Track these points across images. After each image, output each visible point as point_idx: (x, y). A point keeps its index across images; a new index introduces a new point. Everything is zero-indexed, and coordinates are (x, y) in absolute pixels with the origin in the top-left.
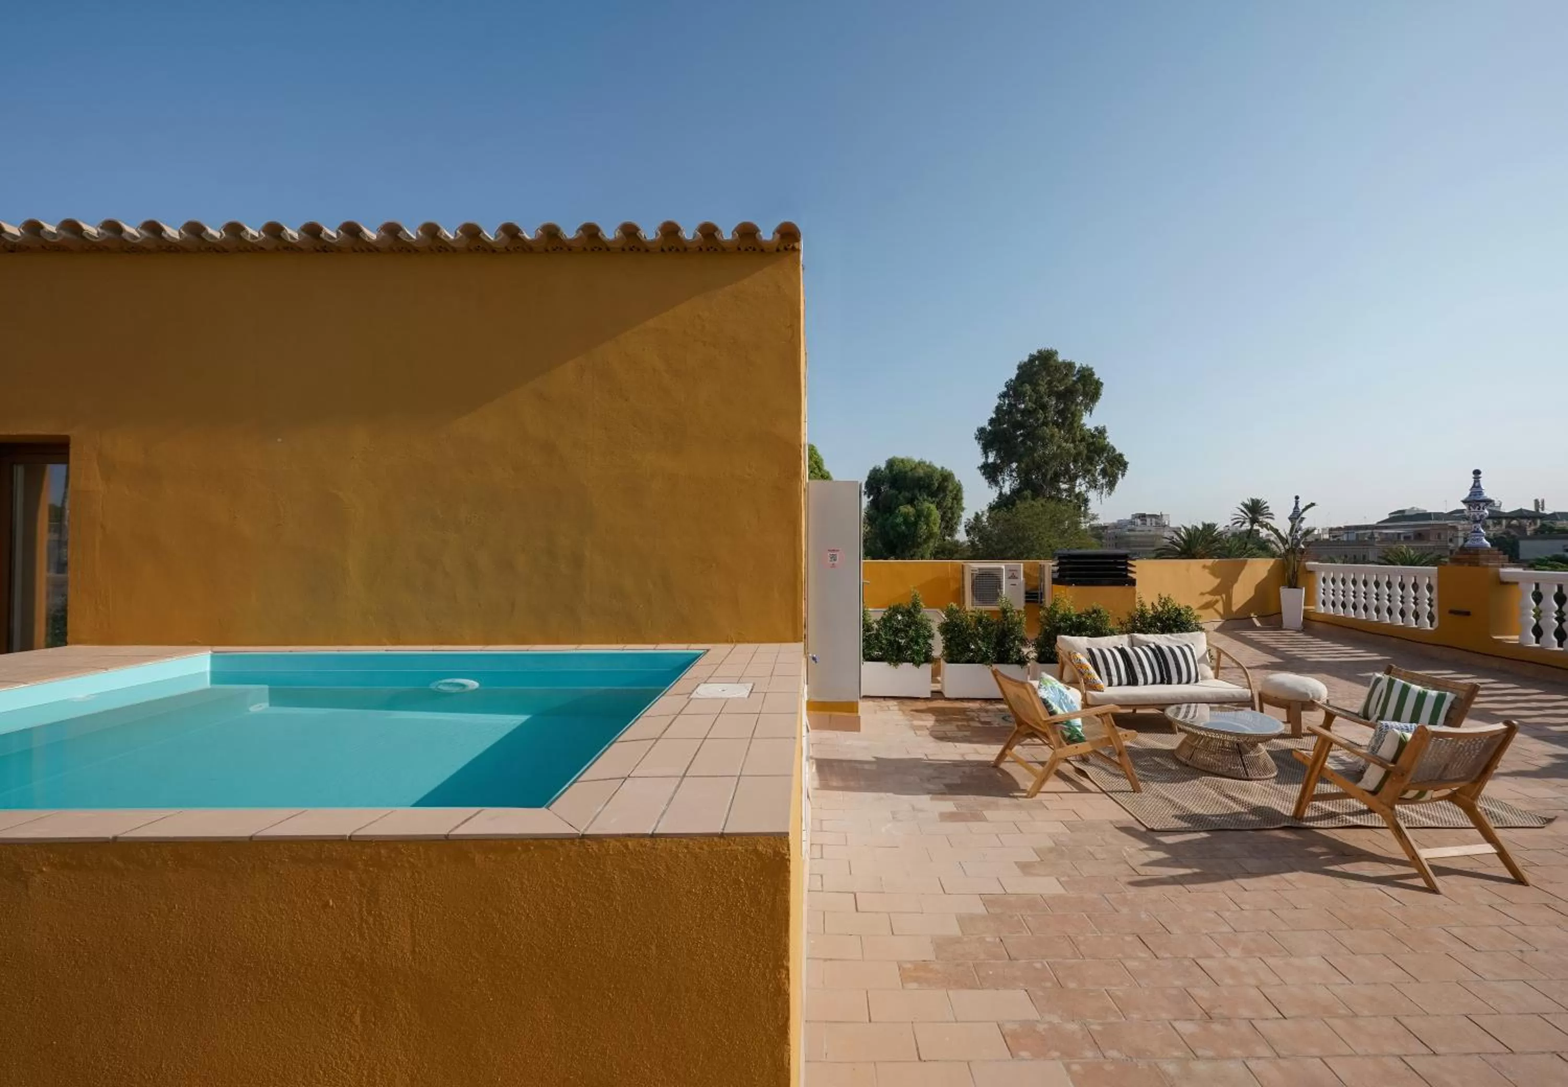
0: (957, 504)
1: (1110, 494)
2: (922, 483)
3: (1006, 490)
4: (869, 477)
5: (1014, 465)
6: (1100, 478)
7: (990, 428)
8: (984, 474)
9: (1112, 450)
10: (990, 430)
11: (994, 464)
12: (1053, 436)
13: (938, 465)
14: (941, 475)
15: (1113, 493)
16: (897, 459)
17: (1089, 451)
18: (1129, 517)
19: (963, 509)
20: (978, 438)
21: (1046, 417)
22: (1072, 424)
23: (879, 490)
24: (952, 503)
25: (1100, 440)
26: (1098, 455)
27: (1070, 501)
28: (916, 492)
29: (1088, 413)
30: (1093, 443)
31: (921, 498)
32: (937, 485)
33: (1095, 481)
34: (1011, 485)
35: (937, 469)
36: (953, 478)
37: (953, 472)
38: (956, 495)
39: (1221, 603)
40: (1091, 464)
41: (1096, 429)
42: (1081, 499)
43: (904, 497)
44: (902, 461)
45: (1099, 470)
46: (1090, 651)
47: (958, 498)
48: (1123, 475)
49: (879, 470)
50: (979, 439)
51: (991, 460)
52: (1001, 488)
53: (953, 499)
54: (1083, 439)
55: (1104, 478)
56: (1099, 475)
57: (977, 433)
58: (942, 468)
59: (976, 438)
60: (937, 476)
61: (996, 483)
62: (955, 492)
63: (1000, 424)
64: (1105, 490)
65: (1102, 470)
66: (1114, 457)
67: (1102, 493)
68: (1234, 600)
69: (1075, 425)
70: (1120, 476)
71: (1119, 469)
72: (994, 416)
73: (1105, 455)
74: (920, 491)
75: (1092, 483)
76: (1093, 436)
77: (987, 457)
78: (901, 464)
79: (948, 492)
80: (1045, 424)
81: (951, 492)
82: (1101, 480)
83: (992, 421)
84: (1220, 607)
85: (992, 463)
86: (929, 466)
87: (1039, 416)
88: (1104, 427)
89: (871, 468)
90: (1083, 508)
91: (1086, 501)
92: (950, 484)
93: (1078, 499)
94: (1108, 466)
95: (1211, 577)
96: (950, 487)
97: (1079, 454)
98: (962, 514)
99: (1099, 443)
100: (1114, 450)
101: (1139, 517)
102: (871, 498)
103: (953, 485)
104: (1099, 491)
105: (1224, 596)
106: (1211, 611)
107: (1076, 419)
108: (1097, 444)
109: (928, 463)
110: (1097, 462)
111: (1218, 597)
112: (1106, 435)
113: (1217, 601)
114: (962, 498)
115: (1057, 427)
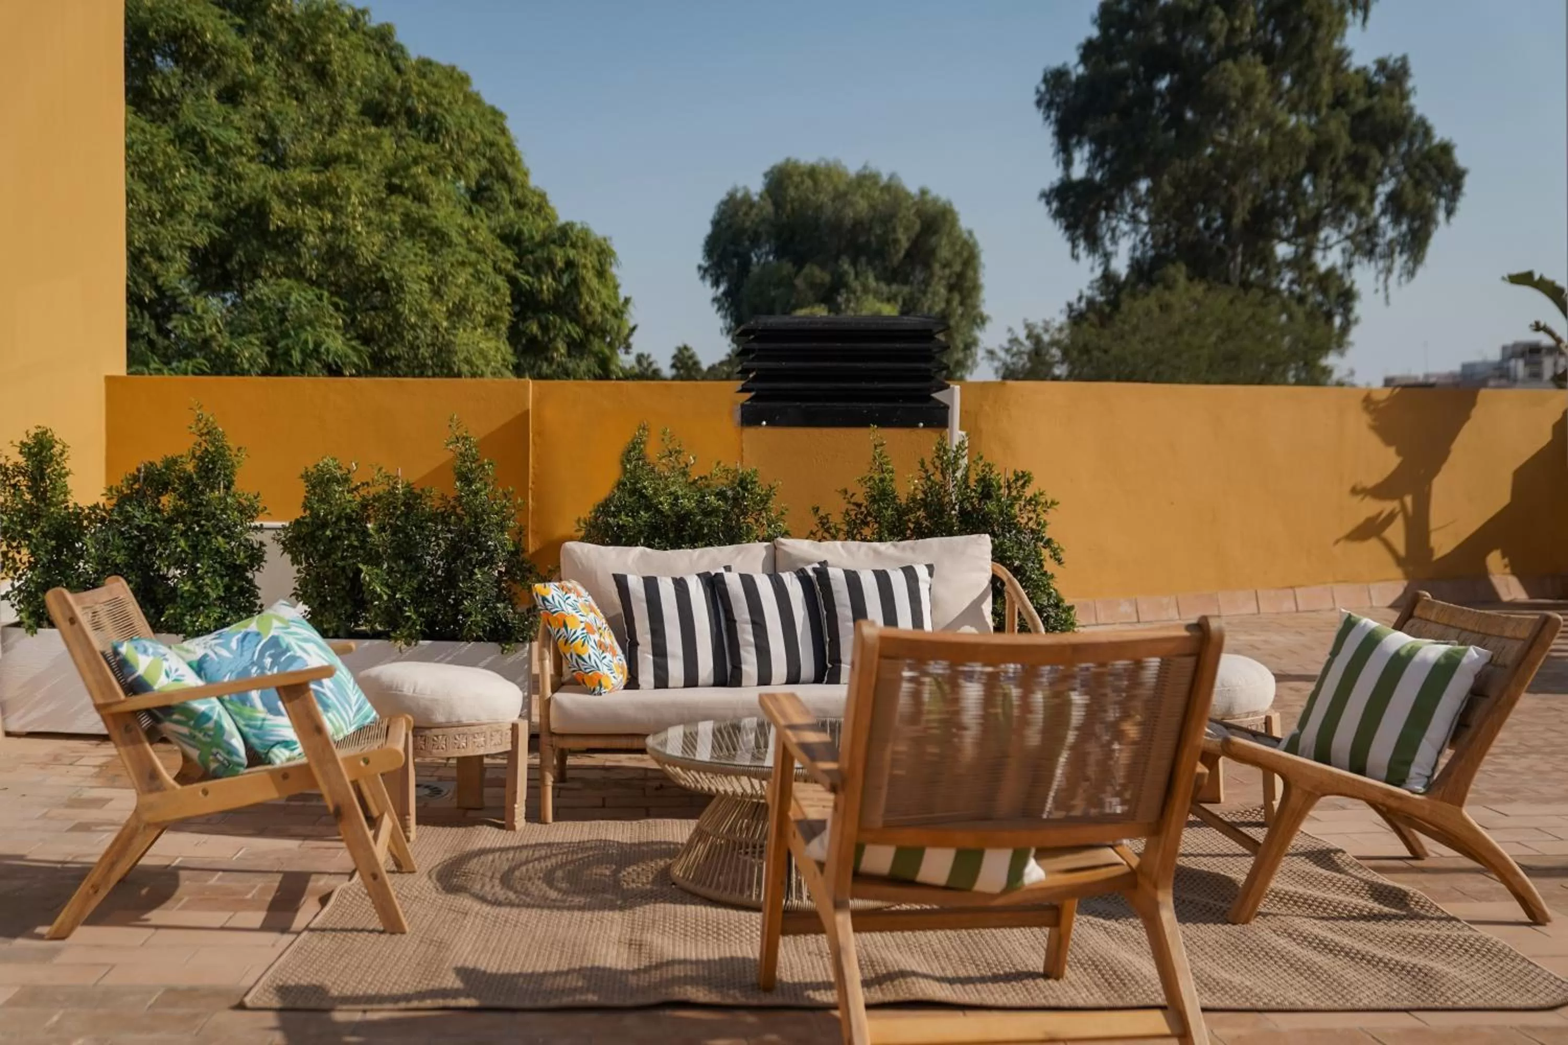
0: (962, 303)
1: (1411, 273)
2: (862, 239)
3: (1121, 266)
4: (716, 223)
5: (1143, 185)
6: (1384, 221)
7: (1081, 70)
8: (1058, 214)
9: (1420, 131)
10: (1079, 78)
11: (1086, 183)
12: (1249, 91)
13: (912, 187)
14: (919, 213)
15: (1420, 271)
16: (796, 166)
17: (1355, 136)
18: (1494, 355)
19: (981, 320)
20: (1045, 103)
21: (1233, 31)
22: (1308, 49)
23: (745, 264)
24: (948, 302)
25: (1389, 102)
26: (1383, 150)
27: (1301, 299)
28: (846, 265)
29: (1360, 14)
30: (1368, 112)
31: (856, 285)
32: (905, 244)
33: (1372, 231)
34: (1134, 248)
35: (908, 195)
36: (954, 222)
37: (957, 207)
38: (961, 276)
39: (1398, 525)
40: (1360, 177)
41: (1382, 65)
42: (1333, 292)
43: (812, 285)
44: (812, 172)
45: (1381, 198)
46: (621, 581)
47: (968, 284)
48: (1450, 212)
49: (746, 199)
50: (1049, 106)
51: (1079, 171)
52: (1107, 256)
53: (951, 288)
54: (1340, 101)
55: (1396, 222)
56: (1384, 212)
57: (1043, 88)
58: (923, 192)
59: (1039, 103)
60: (908, 214)
61: (1094, 243)
62: (957, 268)
63: (1111, 59)
64: (1400, 260)
65: (1392, 197)
66: (1428, 156)
67: (1389, 271)
68: (1436, 516)
69: (1318, 54)
70: (1441, 215)
71: (1439, 194)
72: (1095, 32)
73: (1404, 148)
74: (854, 263)
75: (1361, 238)
76: (1371, 89)
77: (1068, 163)
78: (809, 183)
79: (937, 267)
80: (1233, 52)
81: (947, 265)
82: (1389, 231)
83: (1089, 51)
84: (1396, 533)
85: (1082, 182)
86: (887, 188)
87: (1215, 26)
88: (1404, 59)
89: (722, 196)
90: (1337, 321)
91: (1347, 297)
92: (944, 241)
93: (1325, 291)
94: (1409, 189)
95: (1374, 441)
96: (944, 253)
97: (1323, 147)
98: (978, 333)
99: (1385, 109)
100: (1427, 132)
101: (1522, 355)
102: (722, 289)
103: (953, 244)
104: (1381, 264)
105: (1408, 500)
106: (1373, 544)
107: (1322, 33)
108: (1380, 117)
109: (885, 178)
110: (1380, 173)
111: (1389, 506)
112: (1410, 84)
113: (1391, 517)
114: (976, 288)
115: (1266, 61)
